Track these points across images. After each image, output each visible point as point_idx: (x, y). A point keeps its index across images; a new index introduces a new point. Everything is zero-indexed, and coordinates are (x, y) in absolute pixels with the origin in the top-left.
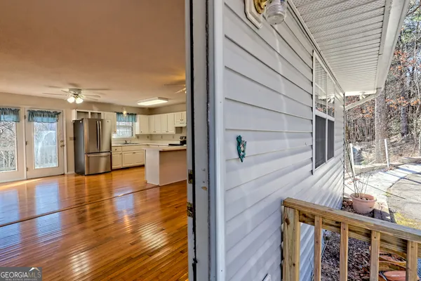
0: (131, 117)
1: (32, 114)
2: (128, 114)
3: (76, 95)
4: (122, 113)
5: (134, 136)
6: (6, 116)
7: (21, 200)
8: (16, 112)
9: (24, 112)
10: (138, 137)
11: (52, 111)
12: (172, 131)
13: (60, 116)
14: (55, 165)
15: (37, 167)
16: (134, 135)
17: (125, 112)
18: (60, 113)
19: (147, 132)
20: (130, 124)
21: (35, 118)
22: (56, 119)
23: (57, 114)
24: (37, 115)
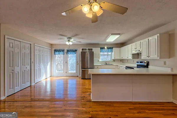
0: (109, 50)
1: (68, 51)
2: (108, 48)
4: (104, 48)
5: (112, 60)
6: (60, 53)
7: (64, 84)
8: (63, 51)
9: (66, 51)
10: (114, 60)
11: (74, 50)
12: (130, 57)
14: (75, 72)
15: (69, 72)
17: (106, 47)
18: (77, 50)
19: (119, 58)
20: (110, 53)
21: (69, 53)
22: (75, 52)
23: (76, 51)
24: (69, 52)
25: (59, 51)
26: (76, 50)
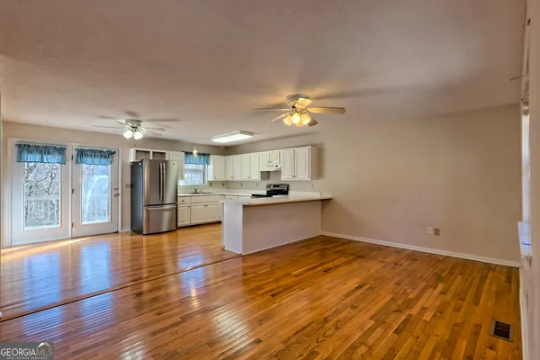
0: (202, 158)
1: (82, 153)
2: (199, 154)
3: (135, 128)
4: (192, 153)
6: (49, 156)
8: (61, 151)
9: (71, 151)
10: (211, 184)
11: (105, 150)
12: (257, 177)
13: (115, 156)
14: (107, 219)
15: (85, 222)
16: (206, 182)
17: (195, 152)
18: (114, 153)
19: (221, 178)
20: (201, 167)
21: (85, 159)
22: (110, 160)
23: (111, 153)
24: (87, 155)
25: (44, 150)
26: (113, 151)
